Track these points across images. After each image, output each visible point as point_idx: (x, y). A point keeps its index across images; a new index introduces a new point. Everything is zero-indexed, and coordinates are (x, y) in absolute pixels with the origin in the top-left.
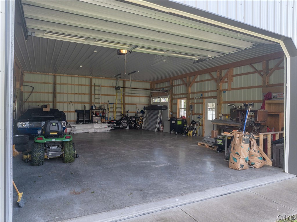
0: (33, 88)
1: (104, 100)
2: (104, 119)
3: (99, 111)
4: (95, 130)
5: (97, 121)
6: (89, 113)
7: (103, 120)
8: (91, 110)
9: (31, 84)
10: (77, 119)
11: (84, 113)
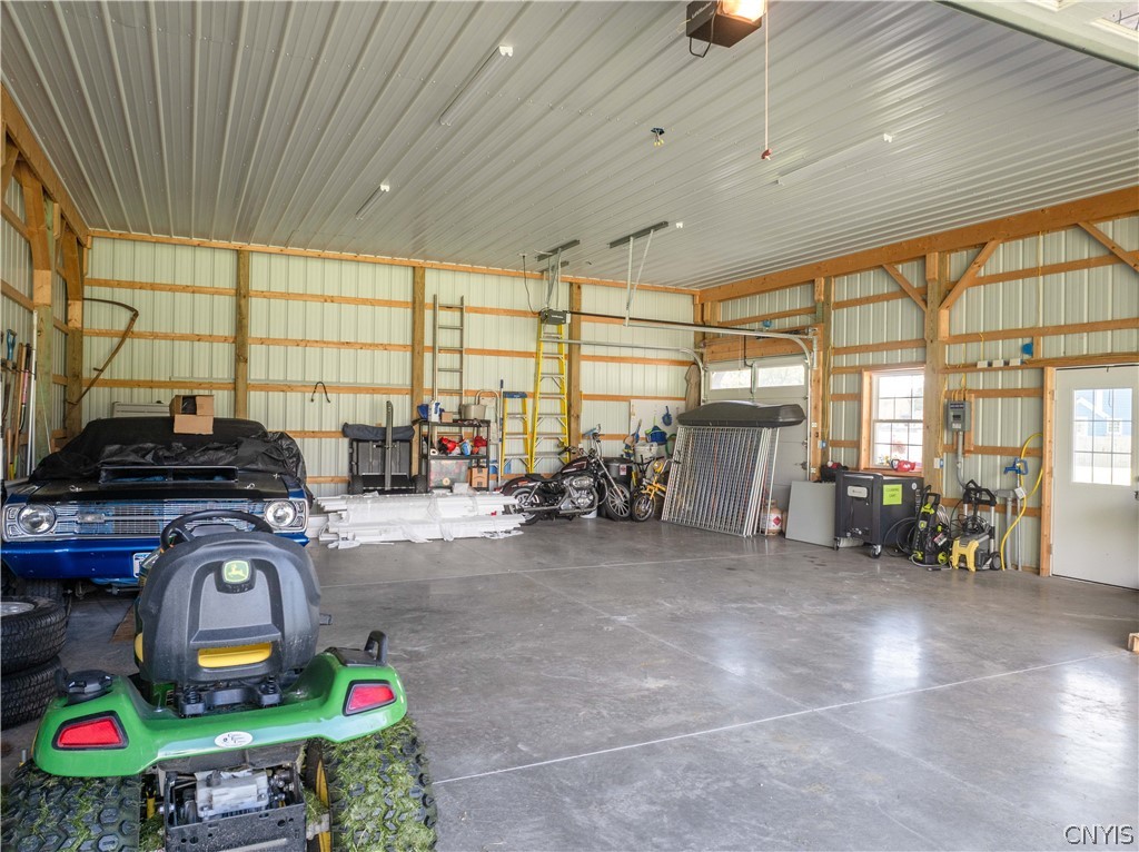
0: (136, 314)
1: (482, 375)
2: (479, 472)
3: (456, 429)
4: (446, 526)
5: (446, 482)
6: (409, 441)
7: (480, 477)
8: (416, 427)
9: (123, 295)
10: (351, 470)
11: (384, 441)
